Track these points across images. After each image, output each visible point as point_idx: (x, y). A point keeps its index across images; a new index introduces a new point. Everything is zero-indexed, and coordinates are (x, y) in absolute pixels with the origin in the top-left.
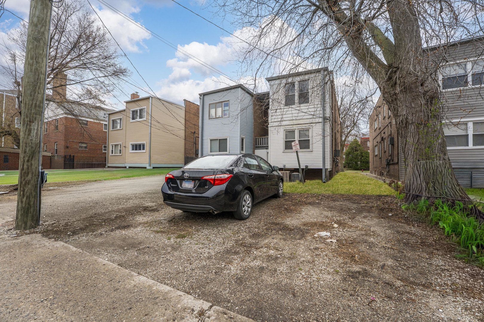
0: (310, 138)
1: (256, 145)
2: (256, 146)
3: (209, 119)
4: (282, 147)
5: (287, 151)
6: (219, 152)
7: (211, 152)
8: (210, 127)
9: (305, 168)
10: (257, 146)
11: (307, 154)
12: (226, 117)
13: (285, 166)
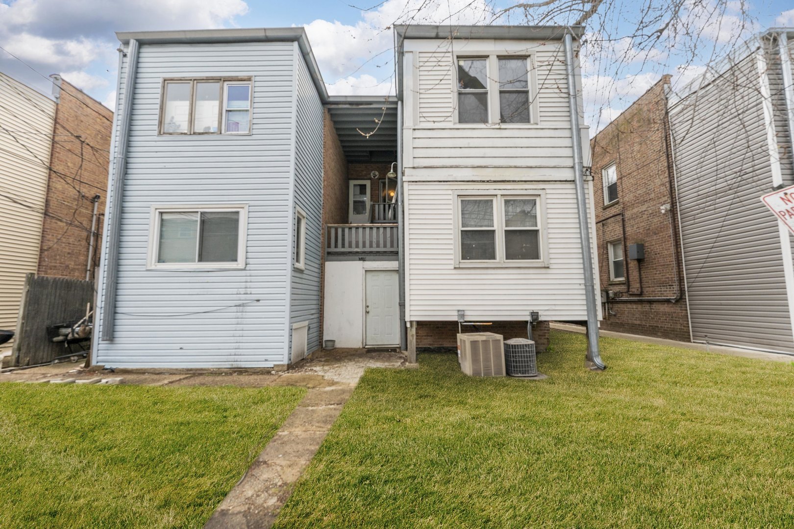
0: (539, 227)
1: (329, 246)
2: (330, 250)
3: (160, 134)
4: (452, 252)
5: (468, 263)
6: (201, 259)
7: (160, 260)
8: (162, 165)
9: (529, 319)
10: (333, 249)
11: (532, 274)
12: (232, 135)
13: (463, 316)
